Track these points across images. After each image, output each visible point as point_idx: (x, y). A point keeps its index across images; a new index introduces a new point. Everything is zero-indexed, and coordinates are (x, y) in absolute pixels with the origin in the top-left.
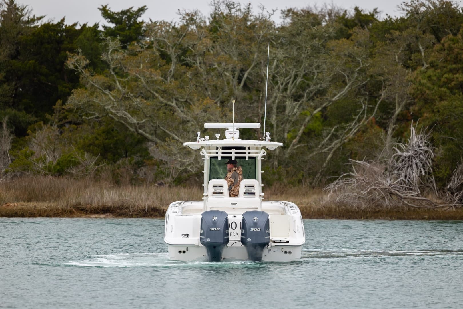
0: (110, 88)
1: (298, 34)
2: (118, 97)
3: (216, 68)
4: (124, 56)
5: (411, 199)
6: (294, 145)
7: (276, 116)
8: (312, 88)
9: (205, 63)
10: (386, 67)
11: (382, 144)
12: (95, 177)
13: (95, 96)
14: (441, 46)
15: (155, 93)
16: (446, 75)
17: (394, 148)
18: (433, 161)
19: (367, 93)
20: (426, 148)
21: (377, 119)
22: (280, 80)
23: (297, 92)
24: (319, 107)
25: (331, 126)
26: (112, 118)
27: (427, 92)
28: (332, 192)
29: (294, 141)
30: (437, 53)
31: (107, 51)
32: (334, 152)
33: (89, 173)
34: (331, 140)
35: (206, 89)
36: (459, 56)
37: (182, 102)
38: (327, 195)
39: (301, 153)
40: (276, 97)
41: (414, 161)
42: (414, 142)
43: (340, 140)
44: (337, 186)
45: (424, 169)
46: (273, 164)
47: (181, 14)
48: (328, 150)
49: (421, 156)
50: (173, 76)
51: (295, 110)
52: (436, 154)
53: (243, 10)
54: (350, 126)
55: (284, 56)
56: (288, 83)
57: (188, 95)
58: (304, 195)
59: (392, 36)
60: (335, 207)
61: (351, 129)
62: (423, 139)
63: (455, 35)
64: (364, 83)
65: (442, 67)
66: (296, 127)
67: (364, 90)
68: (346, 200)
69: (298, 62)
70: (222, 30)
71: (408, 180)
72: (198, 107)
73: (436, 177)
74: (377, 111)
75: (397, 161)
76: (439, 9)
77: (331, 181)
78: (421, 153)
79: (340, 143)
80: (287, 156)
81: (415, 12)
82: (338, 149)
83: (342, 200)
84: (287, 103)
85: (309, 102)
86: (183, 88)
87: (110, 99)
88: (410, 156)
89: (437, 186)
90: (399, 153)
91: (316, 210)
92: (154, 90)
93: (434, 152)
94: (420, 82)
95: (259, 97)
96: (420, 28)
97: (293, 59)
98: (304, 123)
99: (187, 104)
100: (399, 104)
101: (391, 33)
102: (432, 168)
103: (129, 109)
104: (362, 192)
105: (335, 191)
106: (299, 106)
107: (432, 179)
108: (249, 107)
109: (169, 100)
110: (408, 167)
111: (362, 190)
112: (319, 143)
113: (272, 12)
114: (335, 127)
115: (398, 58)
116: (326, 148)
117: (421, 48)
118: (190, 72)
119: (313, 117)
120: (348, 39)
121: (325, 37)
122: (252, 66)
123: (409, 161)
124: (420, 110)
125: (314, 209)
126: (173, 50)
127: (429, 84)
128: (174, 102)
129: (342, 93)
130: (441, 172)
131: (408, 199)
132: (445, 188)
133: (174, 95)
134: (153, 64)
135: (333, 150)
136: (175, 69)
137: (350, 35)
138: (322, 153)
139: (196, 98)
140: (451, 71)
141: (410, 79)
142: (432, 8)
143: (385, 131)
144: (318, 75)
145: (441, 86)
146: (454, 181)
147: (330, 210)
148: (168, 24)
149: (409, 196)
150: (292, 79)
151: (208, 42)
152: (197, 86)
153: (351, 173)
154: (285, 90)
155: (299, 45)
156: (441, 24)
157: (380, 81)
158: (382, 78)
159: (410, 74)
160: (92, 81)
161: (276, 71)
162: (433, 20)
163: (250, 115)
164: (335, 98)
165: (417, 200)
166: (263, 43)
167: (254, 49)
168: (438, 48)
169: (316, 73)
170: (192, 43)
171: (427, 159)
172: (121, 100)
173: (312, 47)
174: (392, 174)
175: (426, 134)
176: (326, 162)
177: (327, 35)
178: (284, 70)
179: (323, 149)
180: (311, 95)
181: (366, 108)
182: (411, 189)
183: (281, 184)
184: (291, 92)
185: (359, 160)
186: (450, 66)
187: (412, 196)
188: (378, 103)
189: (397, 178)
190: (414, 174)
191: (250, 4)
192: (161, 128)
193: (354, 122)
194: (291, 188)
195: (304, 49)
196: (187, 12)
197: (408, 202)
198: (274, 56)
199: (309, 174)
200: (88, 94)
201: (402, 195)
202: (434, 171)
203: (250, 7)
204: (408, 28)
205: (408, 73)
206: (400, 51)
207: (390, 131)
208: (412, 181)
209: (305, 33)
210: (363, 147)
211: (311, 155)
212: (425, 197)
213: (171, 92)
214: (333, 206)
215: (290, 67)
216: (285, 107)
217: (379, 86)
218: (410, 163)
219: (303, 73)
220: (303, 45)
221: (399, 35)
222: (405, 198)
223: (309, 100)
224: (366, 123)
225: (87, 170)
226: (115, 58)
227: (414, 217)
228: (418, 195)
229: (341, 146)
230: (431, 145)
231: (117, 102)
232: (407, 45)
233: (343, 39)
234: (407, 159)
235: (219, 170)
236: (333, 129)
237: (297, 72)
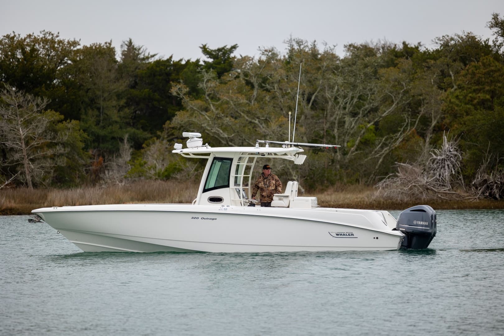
0: (207, 110)
1: (354, 64)
2: (212, 116)
3: (289, 93)
4: (216, 84)
5: (444, 193)
6: (352, 152)
7: (338, 130)
8: (367, 106)
9: (281, 89)
10: (423, 89)
11: (421, 150)
12: (195, 181)
13: (194, 116)
14: (466, 71)
15: (242, 114)
16: (470, 95)
17: (430, 153)
18: (461, 163)
19: (410, 110)
20: (455, 153)
21: (419, 130)
22: (340, 100)
23: (354, 110)
24: (371, 122)
25: (382, 136)
26: (208, 134)
27: (456, 108)
28: (381, 188)
29: (352, 149)
30: (463, 77)
31: (203, 81)
32: (384, 157)
33: (190, 178)
34: (382, 147)
35: (282, 109)
36: (480, 79)
37: (263, 120)
38: (377, 191)
39: (359, 158)
40: (337, 114)
41: (446, 163)
42: (446, 148)
43: (388, 148)
44: (384, 184)
45: (454, 169)
46: (336, 168)
47: (261, 50)
48: (380, 156)
49: (452, 159)
50: (256, 100)
51: (353, 124)
52: (463, 158)
53: (310, 47)
54: (396, 136)
55: (342, 82)
56: (347, 103)
57: (267, 114)
58: (360, 192)
59: (428, 64)
60: (383, 200)
61: (398, 139)
62: (453, 145)
63: (478, 61)
64: (408, 101)
65: (467, 88)
66: (355, 138)
67: (408, 108)
68: (392, 195)
69: (355, 86)
70: (294, 62)
71: (442, 179)
72: (275, 123)
73: (464, 176)
74: (418, 124)
75: (433, 163)
76: (466, 42)
77: (381, 180)
78: (451, 157)
79: (389, 149)
80: (347, 161)
81: (446, 45)
82: (388, 154)
83: (389, 195)
84: (346, 119)
85: (364, 118)
86: (263, 109)
87: (206, 119)
88: (443, 159)
89: (464, 182)
90: (435, 157)
91: (369, 203)
92: (240, 110)
93: (461, 155)
94: (450, 100)
95: (324, 114)
96: (450, 58)
97: (351, 84)
98: (360, 135)
99: (267, 121)
100: (435, 118)
101: (427, 62)
102: (461, 168)
103: (221, 126)
104: (405, 188)
105: (383, 188)
106: (356, 122)
107: (460, 177)
108: (316, 123)
109: (254, 119)
110: (441, 168)
111: (405, 187)
112: (372, 151)
113: (333, 47)
114: (386, 137)
115: (434, 82)
116: (378, 154)
117: (451, 73)
118: (268, 96)
119: (368, 130)
120: (395, 66)
121: (375, 66)
122: (318, 90)
123: (442, 163)
124: (451, 122)
125: (366, 202)
126: (256, 79)
127: (457, 102)
128: (257, 120)
129: (390, 110)
130: (468, 171)
131: (441, 193)
132: (471, 184)
133: (256, 114)
134: (240, 91)
135: (383, 156)
136: (256, 94)
137: (397, 64)
138: (375, 158)
139: (273, 117)
140: (475, 91)
141: (442, 98)
142: (461, 41)
143: (423, 140)
144: (371, 96)
145: (466, 104)
146: (478, 178)
147: (379, 203)
148: (251, 59)
149: (442, 190)
150: (350, 99)
151: (283, 72)
152: (274, 107)
153: (397, 173)
154: (345, 108)
155: (354, 72)
156: (468, 54)
157: (420, 100)
158: (421, 98)
159: (443, 95)
160: (192, 104)
161: (337, 94)
162: (461, 51)
163: (317, 129)
164: (384, 114)
165: (449, 193)
166: (327, 72)
167: (320, 77)
168: (464, 73)
169: (369, 95)
170: (269, 73)
171: (456, 161)
172: (215, 119)
173: (366, 74)
174: (429, 174)
175: (456, 141)
176: (378, 165)
177: (376, 64)
178: (343, 93)
179: (376, 155)
180: (366, 112)
181: (409, 121)
182: (444, 186)
183: (341, 183)
184: (349, 110)
185: (404, 163)
186: (473, 88)
187: (445, 190)
188: (419, 117)
189: (433, 177)
190: (446, 174)
191: (315, 41)
192: (247, 141)
193: (400, 133)
194: (350, 186)
195: (358, 76)
196: (266, 48)
197: (441, 195)
198: (335, 82)
199: (365, 175)
200: (188, 115)
201: (436, 190)
202: (462, 171)
203: (316, 43)
204: (441, 57)
205: (441, 93)
206: (435, 76)
207: (428, 140)
208: (445, 179)
209: (359, 62)
210: (407, 153)
211: (366, 160)
212: (455, 191)
213: (254, 112)
214: (382, 200)
215: (348, 90)
216: (344, 122)
217: (419, 104)
218: (443, 164)
219: (358, 95)
220: (358, 73)
221: (434, 64)
222: (439, 193)
223: (364, 116)
224: (409, 133)
225: (189, 175)
226: (209, 86)
227: (446, 207)
228: (449, 190)
229: (390, 152)
230: (459, 150)
231: (212, 121)
232: (441, 71)
233: (391, 68)
234: (440, 161)
235: (292, 173)
236: (384, 139)
237: (353, 94)
